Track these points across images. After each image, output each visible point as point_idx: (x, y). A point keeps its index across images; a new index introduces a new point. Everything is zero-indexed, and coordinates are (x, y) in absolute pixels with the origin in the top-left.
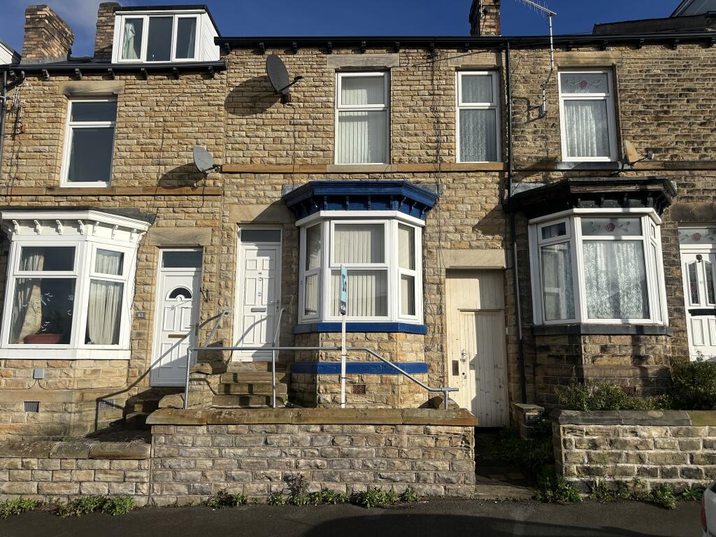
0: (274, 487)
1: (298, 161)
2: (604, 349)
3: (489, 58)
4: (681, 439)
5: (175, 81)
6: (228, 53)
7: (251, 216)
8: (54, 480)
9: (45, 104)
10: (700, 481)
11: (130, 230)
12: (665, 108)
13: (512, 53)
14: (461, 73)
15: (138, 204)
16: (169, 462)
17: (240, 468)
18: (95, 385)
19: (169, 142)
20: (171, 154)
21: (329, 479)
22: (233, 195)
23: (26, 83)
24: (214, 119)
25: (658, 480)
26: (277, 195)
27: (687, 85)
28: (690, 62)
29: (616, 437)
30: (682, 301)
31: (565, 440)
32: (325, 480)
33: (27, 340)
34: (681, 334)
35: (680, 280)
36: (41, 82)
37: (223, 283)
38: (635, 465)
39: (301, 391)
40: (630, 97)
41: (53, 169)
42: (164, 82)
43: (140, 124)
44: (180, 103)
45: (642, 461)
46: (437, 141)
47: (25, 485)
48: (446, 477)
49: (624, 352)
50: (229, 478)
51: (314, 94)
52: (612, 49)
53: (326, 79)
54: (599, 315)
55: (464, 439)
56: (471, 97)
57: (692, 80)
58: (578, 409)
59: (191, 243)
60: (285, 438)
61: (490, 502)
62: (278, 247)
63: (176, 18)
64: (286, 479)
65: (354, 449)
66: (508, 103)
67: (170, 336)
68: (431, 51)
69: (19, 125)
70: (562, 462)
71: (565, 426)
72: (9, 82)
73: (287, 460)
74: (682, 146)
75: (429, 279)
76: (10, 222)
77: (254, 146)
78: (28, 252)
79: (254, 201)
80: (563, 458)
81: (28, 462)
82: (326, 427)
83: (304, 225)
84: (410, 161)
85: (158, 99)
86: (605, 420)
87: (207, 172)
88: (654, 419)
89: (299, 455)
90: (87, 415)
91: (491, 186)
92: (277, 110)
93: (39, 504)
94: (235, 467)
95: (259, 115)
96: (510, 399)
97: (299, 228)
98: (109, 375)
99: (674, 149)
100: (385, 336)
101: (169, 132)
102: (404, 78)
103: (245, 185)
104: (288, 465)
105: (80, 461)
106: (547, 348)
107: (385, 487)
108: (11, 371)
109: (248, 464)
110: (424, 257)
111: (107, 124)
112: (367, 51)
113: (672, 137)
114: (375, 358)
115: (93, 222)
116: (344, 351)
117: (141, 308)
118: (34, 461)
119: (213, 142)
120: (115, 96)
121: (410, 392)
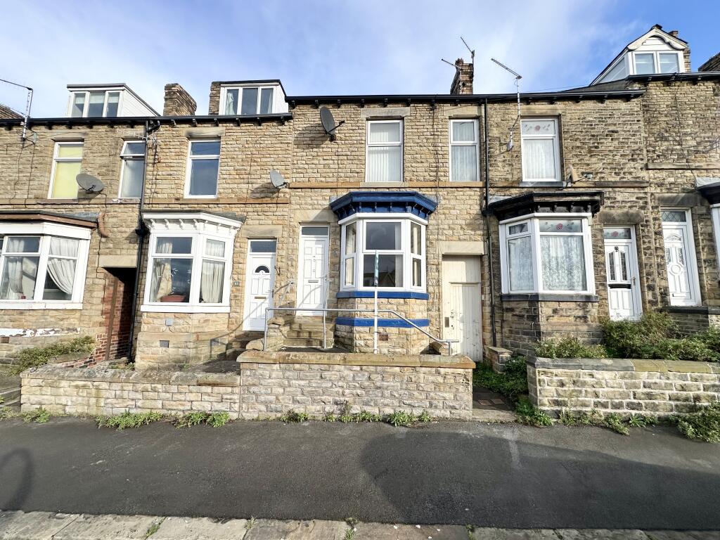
0: (328, 409)
1: (340, 180)
2: (555, 311)
3: (472, 110)
4: (626, 381)
5: (259, 127)
6: (294, 108)
7: (309, 218)
8: (174, 399)
9: (174, 143)
10: (641, 412)
11: (229, 227)
12: (596, 144)
13: (489, 106)
14: (452, 121)
15: (234, 209)
16: (253, 389)
17: (303, 394)
18: (206, 330)
19: (254, 168)
20: (256, 177)
21: (367, 404)
22: (297, 204)
23: (161, 129)
24: (284, 152)
25: (609, 410)
26: (326, 204)
27: (611, 128)
28: (614, 112)
29: (577, 378)
30: (605, 278)
31: (539, 380)
32: (363, 405)
33: (162, 300)
34: (604, 301)
35: (604, 264)
36: (171, 129)
37: (289, 263)
38: (592, 400)
39: (342, 337)
40: (571, 136)
41: (179, 186)
42: (252, 127)
43: (235, 156)
44: (262, 142)
45: (597, 396)
46: (436, 167)
47: (153, 402)
48: (451, 404)
49: (569, 314)
50: (295, 401)
51: (351, 135)
52: (558, 103)
53: (360, 125)
54: (551, 287)
55: (465, 377)
56: (459, 136)
57: (615, 125)
58: (548, 357)
59: (269, 236)
60: (335, 375)
61: (484, 423)
62: (326, 239)
63: (260, 89)
64: (336, 403)
65: (384, 383)
66: (486, 141)
67: (256, 298)
68: (432, 105)
69: (156, 157)
70: (536, 395)
71: (540, 369)
72: (150, 128)
73: (336, 389)
74: (607, 171)
75: (431, 261)
76: (149, 220)
77: (311, 170)
78: (161, 241)
79: (310, 207)
80: (538, 392)
81: (155, 387)
82: (364, 368)
83: (344, 224)
84: (418, 180)
85: (247, 139)
86: (569, 365)
87: (280, 187)
88: (607, 366)
89: (345, 387)
90: (201, 350)
91: (473, 197)
92: (328, 146)
93: (163, 416)
94: (299, 394)
95: (315, 150)
96: (484, 343)
97: (341, 225)
98: (216, 323)
99: (601, 173)
100: (402, 301)
101: (255, 161)
102: (413, 124)
103: (304, 197)
104: (337, 393)
105: (191, 387)
106: (512, 310)
107: (408, 411)
108: (151, 320)
109: (308, 392)
110: (427, 247)
111: (214, 157)
112: (388, 106)
113: (601, 165)
114: (395, 316)
115: (204, 221)
116: (376, 313)
117: (236, 279)
118: (159, 386)
119: (284, 168)
120: (219, 137)
121: (418, 339)
